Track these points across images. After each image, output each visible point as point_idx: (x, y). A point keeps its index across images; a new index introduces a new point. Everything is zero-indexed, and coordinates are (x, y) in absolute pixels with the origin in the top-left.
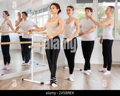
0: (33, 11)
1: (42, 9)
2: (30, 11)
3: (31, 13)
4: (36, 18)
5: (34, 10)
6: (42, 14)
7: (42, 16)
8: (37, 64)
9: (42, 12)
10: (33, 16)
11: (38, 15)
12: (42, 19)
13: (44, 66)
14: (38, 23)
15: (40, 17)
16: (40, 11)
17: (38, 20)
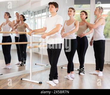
0: (31, 12)
1: (40, 10)
2: (29, 12)
3: (29, 14)
4: (35, 19)
5: (33, 11)
6: (40, 15)
7: (41, 17)
8: (36, 64)
9: (40, 13)
10: (32, 17)
11: (36, 16)
12: (41, 20)
13: (42, 66)
14: (36, 24)
15: (38, 18)
16: (39, 12)
17: (36, 21)
